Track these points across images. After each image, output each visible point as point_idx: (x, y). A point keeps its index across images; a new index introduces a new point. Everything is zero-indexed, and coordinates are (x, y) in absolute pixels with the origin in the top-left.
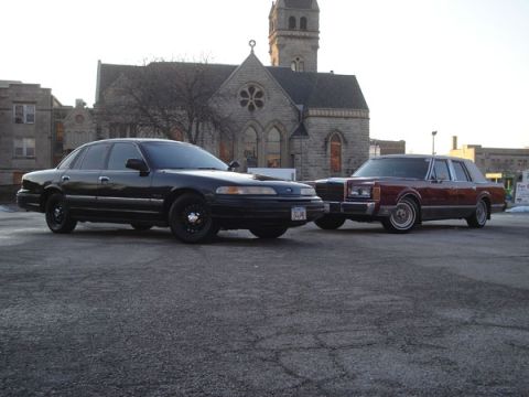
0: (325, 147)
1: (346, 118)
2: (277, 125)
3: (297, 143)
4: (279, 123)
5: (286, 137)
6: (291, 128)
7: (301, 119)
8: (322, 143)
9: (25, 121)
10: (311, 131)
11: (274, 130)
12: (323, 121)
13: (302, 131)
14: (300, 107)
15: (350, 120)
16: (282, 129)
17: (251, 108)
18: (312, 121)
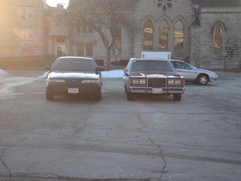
0: (212, 33)
1: (227, 13)
2: (181, 19)
3: (193, 30)
4: (183, 17)
5: (186, 26)
6: (190, 20)
7: (197, 14)
8: (209, 30)
9: (27, 17)
10: (202, 22)
11: (179, 22)
12: (211, 15)
13: (197, 23)
14: (197, 7)
15: (229, 14)
16: (184, 21)
17: (164, 8)
18: (204, 16)
